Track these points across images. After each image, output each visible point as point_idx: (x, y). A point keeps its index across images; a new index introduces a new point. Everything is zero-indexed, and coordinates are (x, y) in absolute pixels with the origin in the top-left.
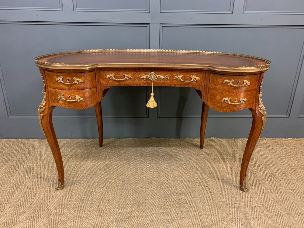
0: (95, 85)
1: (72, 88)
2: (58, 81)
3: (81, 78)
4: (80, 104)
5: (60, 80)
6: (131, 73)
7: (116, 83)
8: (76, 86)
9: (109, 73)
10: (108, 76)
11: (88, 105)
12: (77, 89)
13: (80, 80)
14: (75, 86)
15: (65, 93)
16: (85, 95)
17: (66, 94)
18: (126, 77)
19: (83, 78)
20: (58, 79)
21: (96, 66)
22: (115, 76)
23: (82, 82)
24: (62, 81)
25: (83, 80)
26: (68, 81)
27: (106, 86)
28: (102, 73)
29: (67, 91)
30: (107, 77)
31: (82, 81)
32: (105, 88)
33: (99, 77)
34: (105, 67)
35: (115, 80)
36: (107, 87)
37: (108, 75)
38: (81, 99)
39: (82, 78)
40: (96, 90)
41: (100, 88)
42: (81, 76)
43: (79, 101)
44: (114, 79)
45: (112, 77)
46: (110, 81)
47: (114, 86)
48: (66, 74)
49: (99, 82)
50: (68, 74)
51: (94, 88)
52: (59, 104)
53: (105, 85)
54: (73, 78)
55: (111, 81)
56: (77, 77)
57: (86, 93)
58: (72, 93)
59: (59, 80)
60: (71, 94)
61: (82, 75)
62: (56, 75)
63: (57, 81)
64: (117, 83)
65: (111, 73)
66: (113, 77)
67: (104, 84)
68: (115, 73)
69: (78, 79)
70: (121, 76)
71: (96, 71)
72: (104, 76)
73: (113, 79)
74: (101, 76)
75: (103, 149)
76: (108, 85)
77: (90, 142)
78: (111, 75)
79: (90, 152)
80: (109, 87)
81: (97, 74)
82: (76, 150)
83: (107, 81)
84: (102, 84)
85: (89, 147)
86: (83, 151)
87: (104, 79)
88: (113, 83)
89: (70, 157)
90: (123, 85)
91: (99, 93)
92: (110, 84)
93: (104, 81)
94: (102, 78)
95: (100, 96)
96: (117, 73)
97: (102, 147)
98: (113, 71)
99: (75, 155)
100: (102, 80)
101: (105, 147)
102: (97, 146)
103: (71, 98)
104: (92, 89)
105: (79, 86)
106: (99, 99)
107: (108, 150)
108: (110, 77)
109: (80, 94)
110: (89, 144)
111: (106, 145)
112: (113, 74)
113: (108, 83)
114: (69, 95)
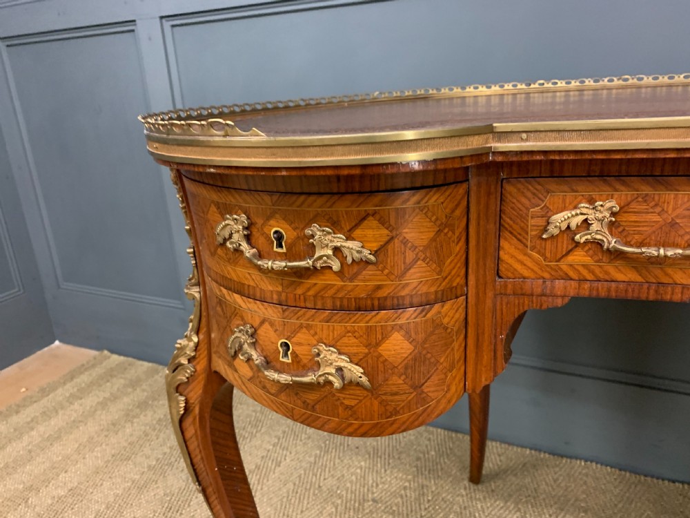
0: (459, 280)
1: (299, 291)
2: (225, 240)
3: (358, 232)
4: (347, 402)
5: (236, 237)
7: (620, 277)
8: (327, 287)
9: (570, 195)
10: (560, 219)
11: (396, 412)
12: (329, 304)
13: (354, 245)
14: (320, 281)
15: (262, 322)
16: (378, 344)
17: (266, 325)
19: (374, 233)
20: (226, 233)
21: (475, 143)
22: (624, 218)
23: (368, 262)
24: (244, 246)
25: (375, 246)
26: (280, 246)
27: (537, 287)
28: (520, 195)
29: (272, 313)
30: (553, 230)
31: (366, 252)
32: (527, 304)
33: (492, 227)
34: (545, 153)
35: (616, 255)
36: (543, 295)
37: (566, 214)
38: (356, 372)
39: (369, 233)
40: (460, 315)
41: (489, 303)
42: (364, 219)
43: (337, 383)
44: (611, 242)
45: (595, 226)
46: (570, 258)
47: (603, 294)
48: (267, 198)
49: (490, 264)
50: (275, 197)
51: (448, 305)
52: (236, 375)
53: (527, 287)
54: (308, 232)
55: (579, 257)
56: (335, 226)
57: (385, 337)
58: (301, 327)
59: (231, 236)
60: (295, 332)
61: (371, 208)
62: (218, 205)
63: (220, 240)
64: (623, 275)
65: (591, 201)
66: (598, 231)
67: (526, 273)
68: (626, 194)
69: (339, 240)
70: (673, 224)
71: (473, 181)
72: (532, 222)
73: (599, 244)
74: (511, 219)
75: (485, 498)
76: (553, 287)
77: (435, 448)
78: (584, 211)
79: (429, 501)
80: (563, 297)
81: (478, 203)
82: (382, 478)
83: (548, 255)
84: (510, 275)
85: (429, 473)
86: (405, 488)
87: (529, 244)
88: (593, 272)
89: (354, 509)
90: (682, 293)
91: (483, 334)
92: (571, 279)
93: (530, 256)
94: (511, 233)
95: (485, 357)
96: (640, 199)
97: (480, 487)
98: (610, 185)
99: (374, 500)
100: (512, 251)
101: (490, 490)
102: (458, 474)
103: (295, 355)
104: (430, 309)
105: (342, 288)
106: (476, 370)
107: (502, 508)
108: (573, 226)
109: (345, 340)
110: (432, 456)
111: (496, 476)
112: (608, 205)
113: (553, 273)
114: (279, 338)
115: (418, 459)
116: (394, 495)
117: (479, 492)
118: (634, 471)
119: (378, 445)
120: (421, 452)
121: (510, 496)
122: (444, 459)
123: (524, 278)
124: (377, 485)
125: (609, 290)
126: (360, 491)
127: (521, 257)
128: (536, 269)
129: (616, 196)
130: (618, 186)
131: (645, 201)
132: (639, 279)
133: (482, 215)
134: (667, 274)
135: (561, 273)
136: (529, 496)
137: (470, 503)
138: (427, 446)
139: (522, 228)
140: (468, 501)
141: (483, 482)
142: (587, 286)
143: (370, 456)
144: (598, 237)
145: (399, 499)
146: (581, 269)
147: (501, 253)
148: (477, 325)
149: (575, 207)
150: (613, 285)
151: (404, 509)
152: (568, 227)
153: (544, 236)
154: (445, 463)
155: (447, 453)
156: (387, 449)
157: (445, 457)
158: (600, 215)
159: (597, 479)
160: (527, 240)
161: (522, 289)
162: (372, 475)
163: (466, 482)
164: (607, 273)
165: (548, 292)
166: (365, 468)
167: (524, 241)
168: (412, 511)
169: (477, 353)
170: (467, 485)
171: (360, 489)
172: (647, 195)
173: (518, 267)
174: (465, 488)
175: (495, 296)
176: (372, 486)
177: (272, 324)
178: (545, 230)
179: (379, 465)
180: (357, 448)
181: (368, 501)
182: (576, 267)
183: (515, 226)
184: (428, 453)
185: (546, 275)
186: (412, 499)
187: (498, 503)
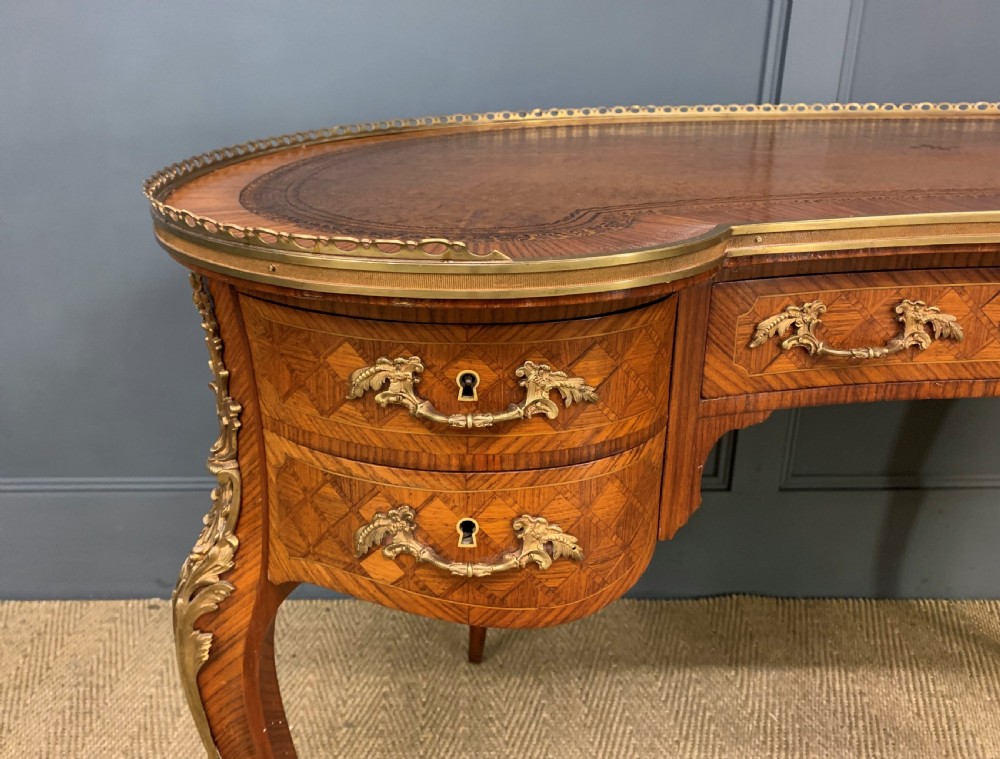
0: (666, 409)
1: (494, 450)
2: (370, 392)
3: (579, 366)
5: (394, 387)
6: (961, 291)
7: (822, 382)
8: (533, 441)
9: (777, 297)
10: (771, 324)
12: (535, 461)
13: (575, 382)
14: (524, 434)
15: (430, 499)
16: (592, 503)
17: (437, 502)
18: (910, 329)
19: (594, 363)
20: (377, 382)
22: (830, 319)
23: (589, 402)
24: (410, 399)
25: (597, 381)
26: (468, 392)
27: (740, 403)
28: (731, 302)
29: (445, 485)
30: (760, 336)
31: (589, 390)
32: (729, 425)
33: (699, 340)
35: (821, 358)
36: (746, 411)
37: (773, 319)
38: (567, 543)
39: (593, 365)
40: (662, 447)
41: (690, 429)
42: (590, 348)
44: (819, 345)
45: (802, 330)
46: (774, 367)
47: (804, 402)
48: (460, 333)
49: (695, 383)
50: (473, 331)
52: (363, 581)
53: (732, 404)
54: (519, 372)
55: (784, 366)
56: (555, 360)
57: (599, 492)
58: (494, 496)
59: (386, 384)
60: (483, 506)
61: (598, 334)
62: (360, 347)
63: (359, 392)
64: (824, 378)
65: (800, 304)
66: (805, 335)
67: (730, 390)
69: (558, 379)
70: (872, 321)
72: (739, 330)
73: (805, 348)
74: (718, 328)
75: (494, 679)
76: (757, 401)
77: (406, 628)
78: (792, 313)
79: (424, 704)
80: (764, 411)
81: (688, 314)
82: (347, 690)
83: (753, 366)
84: (714, 394)
85: (411, 666)
86: (385, 695)
87: (734, 356)
88: (796, 381)
89: (324, 746)
90: (877, 392)
91: (682, 467)
92: (774, 391)
93: (734, 369)
94: (718, 345)
95: (682, 494)
96: (844, 298)
97: (484, 665)
98: (816, 283)
99: (348, 725)
100: (718, 365)
101: (497, 666)
102: (450, 655)
103: (483, 536)
104: (644, 447)
105: (553, 439)
106: (671, 513)
107: (520, 685)
108: (782, 331)
109: (554, 504)
110: (406, 640)
111: (499, 646)
112: (816, 305)
113: (757, 386)
114: (459, 516)
115: (389, 650)
116: (373, 709)
117: (485, 673)
118: (654, 598)
119: (323, 645)
120: (389, 639)
121: (525, 668)
122: (424, 641)
123: (728, 395)
124: (345, 702)
125: (810, 397)
126: (322, 719)
127: (726, 372)
128: (741, 384)
129: (821, 295)
130: (823, 285)
131: (848, 299)
132: (838, 381)
133: (689, 328)
134: (862, 373)
135: (764, 385)
136: (547, 661)
137: (478, 691)
138: (394, 628)
139: (729, 339)
140: (474, 689)
141: (486, 659)
142: (789, 395)
143: (317, 663)
144: (805, 341)
145: (383, 713)
146: (784, 378)
147: (706, 368)
148: (677, 457)
149: (784, 311)
150: (814, 391)
151: (395, 724)
152: (777, 333)
153: (752, 346)
154: (427, 645)
155: (424, 630)
156: (339, 648)
157: (424, 637)
158: (807, 318)
159: (617, 616)
160: (733, 351)
161: (725, 408)
162: (332, 690)
163: (464, 665)
164: (809, 379)
165: (751, 408)
166: (317, 682)
167: (730, 353)
168: (406, 725)
169: (673, 491)
170: (467, 668)
171: (321, 715)
172: (849, 292)
173: (723, 384)
174: (466, 673)
175: (698, 419)
176: (338, 706)
177: (446, 500)
178: (752, 338)
179: (336, 673)
180: (294, 656)
181: (340, 728)
182: (780, 376)
183: (722, 337)
184: (400, 639)
185: (749, 389)
186: (401, 708)
187: (512, 680)
